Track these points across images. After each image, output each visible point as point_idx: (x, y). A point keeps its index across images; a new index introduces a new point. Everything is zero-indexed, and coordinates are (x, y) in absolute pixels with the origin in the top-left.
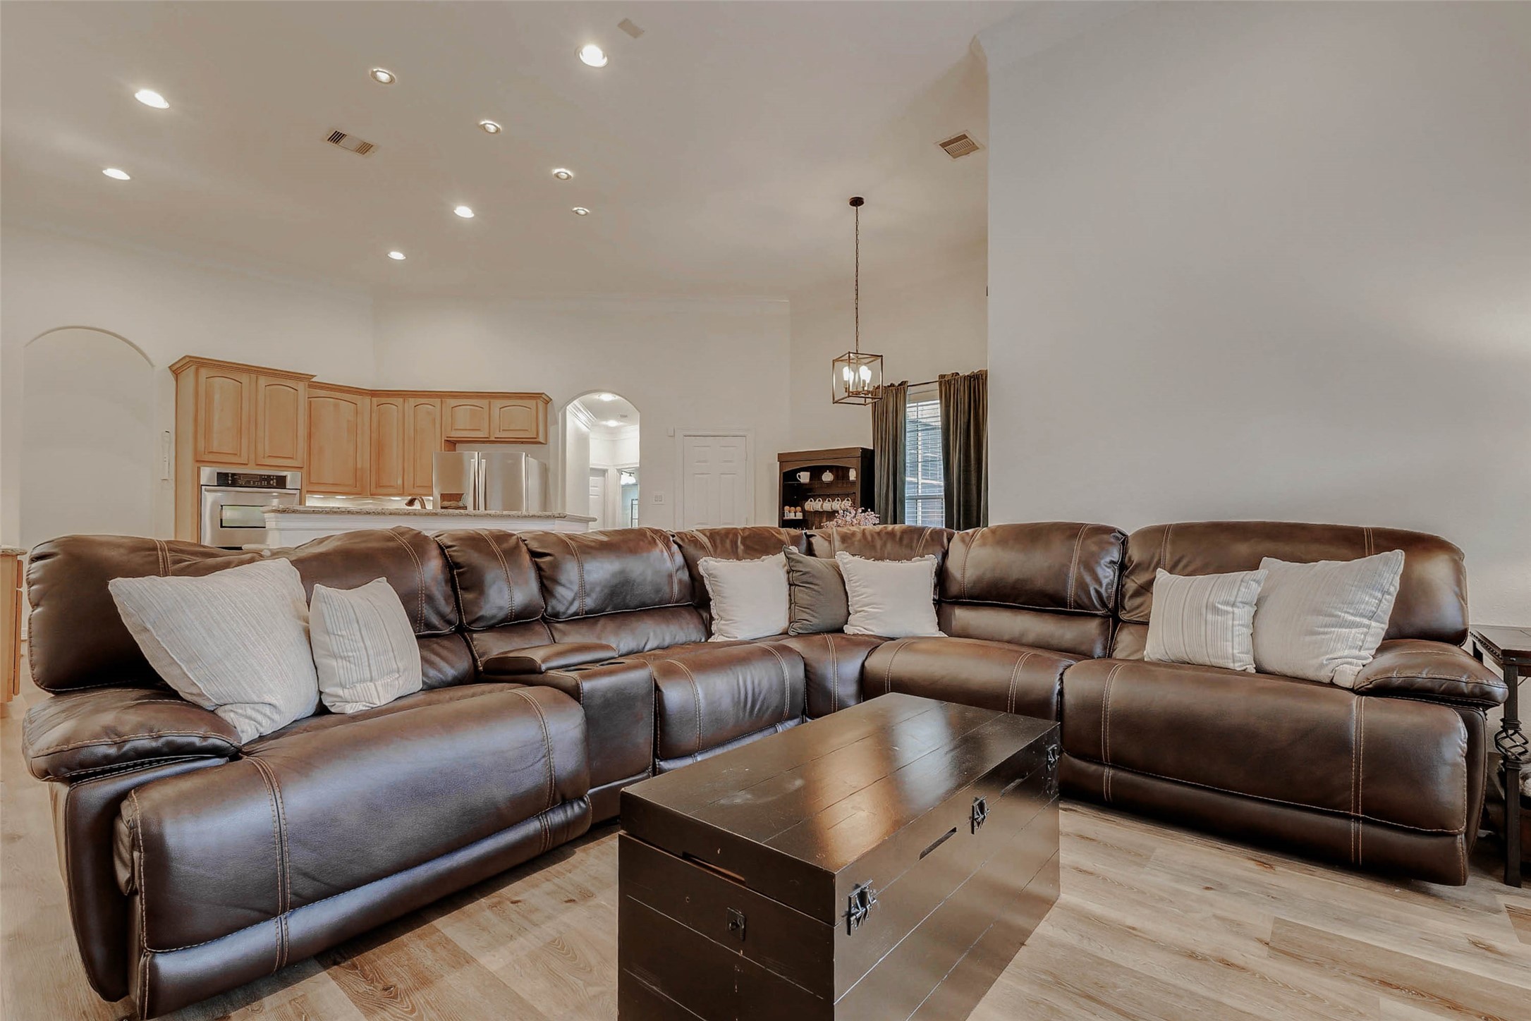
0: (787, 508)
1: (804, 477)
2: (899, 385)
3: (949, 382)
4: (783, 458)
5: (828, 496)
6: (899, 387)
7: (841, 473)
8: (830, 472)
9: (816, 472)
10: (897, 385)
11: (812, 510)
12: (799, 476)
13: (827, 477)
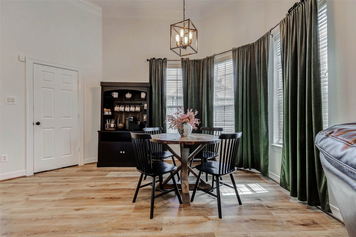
0: (105, 109)
1: (115, 95)
2: (164, 59)
3: (186, 61)
4: (103, 85)
5: (128, 104)
6: (164, 60)
7: (136, 94)
8: (130, 93)
9: (122, 93)
10: (163, 59)
11: (118, 111)
12: (113, 94)
13: (128, 96)
